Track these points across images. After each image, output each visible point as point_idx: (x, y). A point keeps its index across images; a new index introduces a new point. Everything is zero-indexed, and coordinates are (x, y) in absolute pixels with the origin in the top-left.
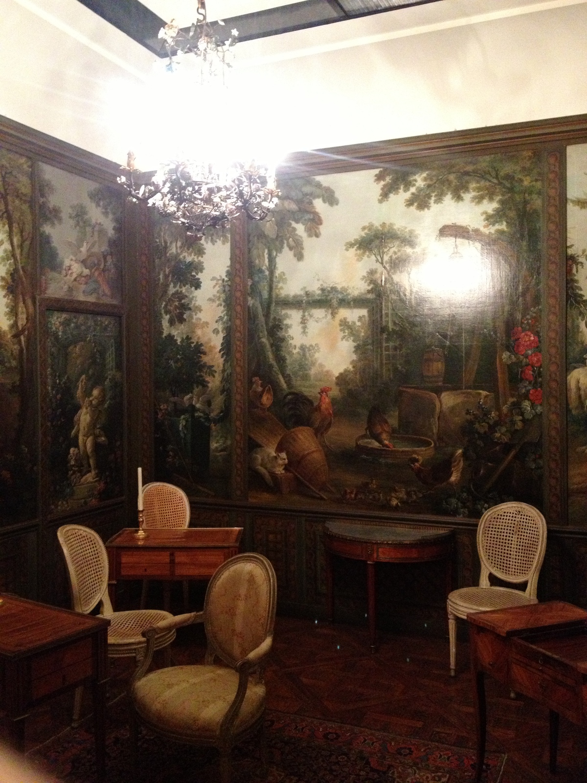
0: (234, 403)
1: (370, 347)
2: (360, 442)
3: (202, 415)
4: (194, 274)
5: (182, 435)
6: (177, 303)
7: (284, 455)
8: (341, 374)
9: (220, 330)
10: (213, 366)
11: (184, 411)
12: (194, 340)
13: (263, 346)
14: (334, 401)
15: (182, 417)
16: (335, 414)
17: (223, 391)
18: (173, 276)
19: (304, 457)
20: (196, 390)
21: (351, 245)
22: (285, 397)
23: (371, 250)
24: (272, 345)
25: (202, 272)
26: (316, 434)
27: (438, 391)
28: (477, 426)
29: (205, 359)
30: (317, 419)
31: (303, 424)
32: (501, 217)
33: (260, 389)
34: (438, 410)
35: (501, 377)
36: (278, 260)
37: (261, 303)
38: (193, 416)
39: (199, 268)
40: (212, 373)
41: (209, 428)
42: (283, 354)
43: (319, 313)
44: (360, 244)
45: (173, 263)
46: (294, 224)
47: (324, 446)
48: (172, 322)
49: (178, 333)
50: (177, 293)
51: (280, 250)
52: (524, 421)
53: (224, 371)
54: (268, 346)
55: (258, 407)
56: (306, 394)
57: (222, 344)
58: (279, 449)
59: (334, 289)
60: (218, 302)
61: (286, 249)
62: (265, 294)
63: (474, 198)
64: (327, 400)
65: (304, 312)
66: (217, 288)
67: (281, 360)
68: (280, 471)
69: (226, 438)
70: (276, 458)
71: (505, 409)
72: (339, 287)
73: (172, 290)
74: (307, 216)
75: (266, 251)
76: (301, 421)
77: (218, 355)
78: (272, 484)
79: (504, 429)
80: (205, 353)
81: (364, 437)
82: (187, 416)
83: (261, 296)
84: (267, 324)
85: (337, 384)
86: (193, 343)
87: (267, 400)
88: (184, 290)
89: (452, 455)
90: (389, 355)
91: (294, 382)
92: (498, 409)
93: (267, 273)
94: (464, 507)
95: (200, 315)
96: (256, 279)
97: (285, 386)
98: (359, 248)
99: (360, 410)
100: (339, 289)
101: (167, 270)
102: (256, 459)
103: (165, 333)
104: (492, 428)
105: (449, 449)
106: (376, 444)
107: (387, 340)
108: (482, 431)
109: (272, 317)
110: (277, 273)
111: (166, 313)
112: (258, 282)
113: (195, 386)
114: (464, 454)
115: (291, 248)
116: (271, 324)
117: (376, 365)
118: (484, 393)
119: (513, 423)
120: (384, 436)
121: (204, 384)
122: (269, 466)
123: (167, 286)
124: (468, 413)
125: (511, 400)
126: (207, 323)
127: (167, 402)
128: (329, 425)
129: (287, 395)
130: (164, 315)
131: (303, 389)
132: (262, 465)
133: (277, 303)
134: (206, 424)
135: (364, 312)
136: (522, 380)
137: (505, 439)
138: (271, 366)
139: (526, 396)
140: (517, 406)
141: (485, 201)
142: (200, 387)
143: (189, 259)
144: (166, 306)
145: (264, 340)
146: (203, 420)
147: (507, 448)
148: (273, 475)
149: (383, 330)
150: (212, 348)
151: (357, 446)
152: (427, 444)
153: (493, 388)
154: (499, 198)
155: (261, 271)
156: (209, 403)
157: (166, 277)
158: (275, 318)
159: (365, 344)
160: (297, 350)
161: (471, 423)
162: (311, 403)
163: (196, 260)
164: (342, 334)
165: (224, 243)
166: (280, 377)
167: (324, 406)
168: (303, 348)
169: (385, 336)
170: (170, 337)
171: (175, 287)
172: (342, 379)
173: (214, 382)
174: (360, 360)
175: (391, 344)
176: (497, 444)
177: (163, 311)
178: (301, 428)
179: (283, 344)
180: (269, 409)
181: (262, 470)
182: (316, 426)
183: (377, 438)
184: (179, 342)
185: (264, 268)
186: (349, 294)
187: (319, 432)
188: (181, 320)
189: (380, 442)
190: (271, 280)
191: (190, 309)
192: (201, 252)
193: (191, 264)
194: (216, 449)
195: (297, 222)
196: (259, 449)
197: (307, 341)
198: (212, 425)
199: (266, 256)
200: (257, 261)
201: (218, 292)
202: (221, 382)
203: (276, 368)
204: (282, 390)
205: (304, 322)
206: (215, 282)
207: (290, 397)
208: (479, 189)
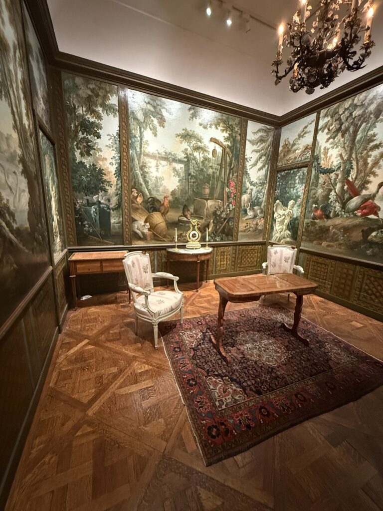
0: (124, 201)
1: (184, 181)
2: (180, 218)
3: (105, 206)
4: (95, 129)
5: (93, 216)
6: (85, 144)
7: (148, 224)
8: (173, 191)
9: (114, 163)
10: (110, 182)
11: (94, 204)
12: (98, 166)
13: (137, 175)
14: (170, 202)
15: (93, 207)
16: (170, 207)
17: (116, 195)
18: (81, 127)
19: (157, 225)
20: (101, 194)
21: (178, 135)
22: (149, 199)
23: (186, 140)
24: (142, 175)
25: (101, 129)
26: (162, 215)
27: (207, 200)
28: (217, 212)
29: (105, 177)
30: (162, 209)
31: (156, 211)
32: (228, 139)
33: (136, 195)
34: (206, 207)
35: (225, 196)
36: (144, 133)
37: (136, 153)
38: (99, 207)
39: (99, 127)
40: (110, 186)
41: (110, 213)
42: (147, 179)
43: (164, 163)
44: (182, 136)
45: (81, 120)
46: (152, 118)
47: (166, 220)
48: (82, 154)
49: (87, 161)
50: (84, 138)
51: (145, 128)
52: (230, 211)
53: (117, 185)
54: (140, 175)
55: (135, 203)
56: (158, 198)
57: (116, 171)
58: (146, 222)
59: (170, 153)
60: (112, 148)
61: (148, 129)
62: (138, 149)
63: (221, 130)
64: (167, 201)
65: (157, 161)
66: (111, 141)
67: (146, 182)
68: (146, 231)
69: (120, 217)
70: (144, 225)
71: (225, 207)
72: (173, 153)
73: (81, 135)
74: (159, 116)
75: (138, 127)
76: (155, 210)
77: (113, 177)
78: (142, 237)
79: (224, 213)
80: (105, 175)
81: (181, 216)
82: (96, 206)
83: (136, 150)
84: (139, 164)
85: (171, 195)
86: (97, 168)
87: (139, 200)
88: (89, 137)
89: (210, 222)
90: (191, 185)
91: (152, 192)
92: (224, 207)
93: (139, 139)
94: (212, 239)
95: (100, 153)
96: (133, 140)
97: (148, 194)
98: (181, 138)
99: (180, 206)
100: (173, 154)
101: (77, 123)
102: (134, 226)
103: (78, 160)
104: (222, 213)
105: (209, 220)
106: (185, 219)
107: (191, 178)
108: (218, 214)
109: (142, 161)
110: (144, 140)
111: (78, 148)
112: (134, 142)
113: (100, 191)
114: (213, 222)
115: (151, 129)
116: (141, 164)
117: (187, 188)
118: (220, 201)
119: (227, 211)
120: (188, 216)
121: (105, 191)
122: (141, 229)
123: (77, 132)
124: (215, 208)
125: (227, 204)
126: (106, 159)
127: (82, 199)
128: (168, 212)
129: (150, 198)
130: (76, 150)
131: (157, 196)
132: (137, 229)
133: (144, 155)
134: (108, 210)
135: (183, 166)
136: (230, 197)
137: (225, 217)
138: (141, 185)
139: (231, 203)
140: (228, 205)
141: (225, 132)
142: (103, 192)
143: (92, 120)
144: (77, 144)
145: (137, 171)
146: (106, 209)
147: (225, 219)
148: (143, 234)
149: (190, 174)
150: (109, 172)
151: (179, 220)
152: (202, 218)
153: (222, 200)
154: (228, 132)
155: (135, 136)
156: (109, 200)
157: (76, 127)
158: (143, 162)
159: (183, 179)
160: (154, 178)
161: (216, 211)
162: (160, 202)
163: (96, 121)
164: (173, 174)
165: (114, 117)
166: (146, 190)
167: (165, 204)
168: (156, 178)
169: (190, 177)
170: (81, 163)
171: (83, 134)
172: (173, 193)
173: (111, 190)
174: (180, 185)
175: (192, 181)
176: (222, 218)
177: (75, 147)
178: (155, 213)
179: (147, 175)
180: (140, 204)
181: (138, 231)
182: (162, 212)
183: (186, 216)
184: (88, 166)
185: (137, 136)
186: (176, 157)
187: (163, 214)
188: (89, 154)
189: (187, 218)
190: (141, 143)
191: (94, 149)
192: (99, 117)
193: (93, 123)
194: (114, 223)
195: (154, 117)
196: (136, 222)
197: (159, 175)
198: (111, 211)
199: (138, 130)
200: (133, 131)
201: (112, 143)
202: (116, 190)
203: (144, 185)
204: (147, 195)
205: (157, 166)
206: (110, 137)
207: (150, 199)
208: (223, 127)
